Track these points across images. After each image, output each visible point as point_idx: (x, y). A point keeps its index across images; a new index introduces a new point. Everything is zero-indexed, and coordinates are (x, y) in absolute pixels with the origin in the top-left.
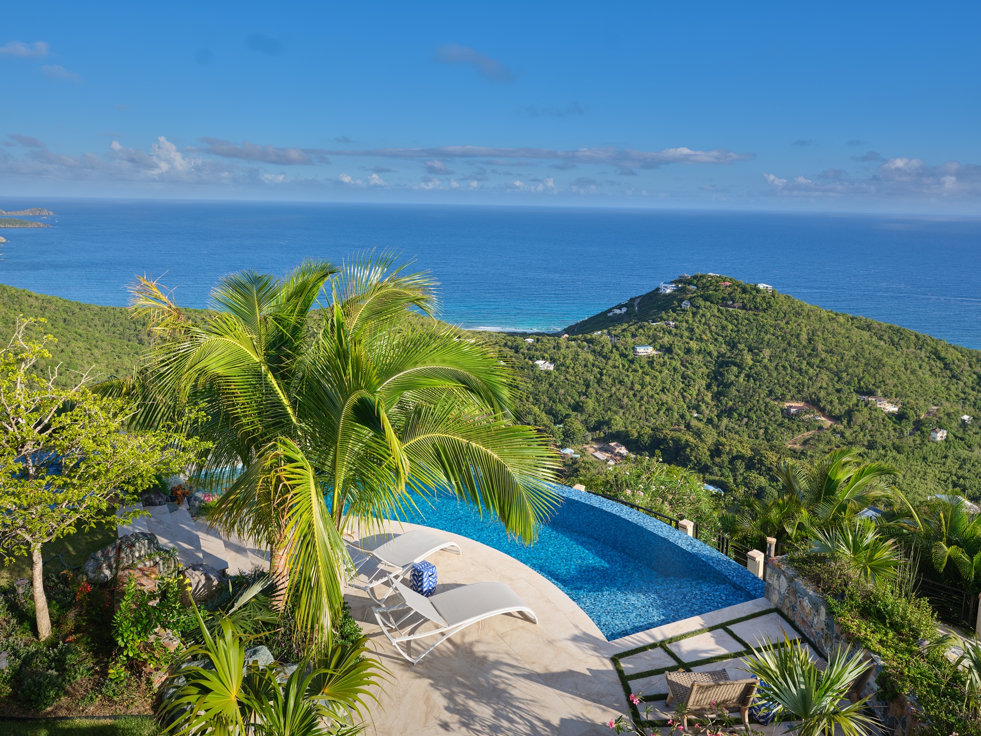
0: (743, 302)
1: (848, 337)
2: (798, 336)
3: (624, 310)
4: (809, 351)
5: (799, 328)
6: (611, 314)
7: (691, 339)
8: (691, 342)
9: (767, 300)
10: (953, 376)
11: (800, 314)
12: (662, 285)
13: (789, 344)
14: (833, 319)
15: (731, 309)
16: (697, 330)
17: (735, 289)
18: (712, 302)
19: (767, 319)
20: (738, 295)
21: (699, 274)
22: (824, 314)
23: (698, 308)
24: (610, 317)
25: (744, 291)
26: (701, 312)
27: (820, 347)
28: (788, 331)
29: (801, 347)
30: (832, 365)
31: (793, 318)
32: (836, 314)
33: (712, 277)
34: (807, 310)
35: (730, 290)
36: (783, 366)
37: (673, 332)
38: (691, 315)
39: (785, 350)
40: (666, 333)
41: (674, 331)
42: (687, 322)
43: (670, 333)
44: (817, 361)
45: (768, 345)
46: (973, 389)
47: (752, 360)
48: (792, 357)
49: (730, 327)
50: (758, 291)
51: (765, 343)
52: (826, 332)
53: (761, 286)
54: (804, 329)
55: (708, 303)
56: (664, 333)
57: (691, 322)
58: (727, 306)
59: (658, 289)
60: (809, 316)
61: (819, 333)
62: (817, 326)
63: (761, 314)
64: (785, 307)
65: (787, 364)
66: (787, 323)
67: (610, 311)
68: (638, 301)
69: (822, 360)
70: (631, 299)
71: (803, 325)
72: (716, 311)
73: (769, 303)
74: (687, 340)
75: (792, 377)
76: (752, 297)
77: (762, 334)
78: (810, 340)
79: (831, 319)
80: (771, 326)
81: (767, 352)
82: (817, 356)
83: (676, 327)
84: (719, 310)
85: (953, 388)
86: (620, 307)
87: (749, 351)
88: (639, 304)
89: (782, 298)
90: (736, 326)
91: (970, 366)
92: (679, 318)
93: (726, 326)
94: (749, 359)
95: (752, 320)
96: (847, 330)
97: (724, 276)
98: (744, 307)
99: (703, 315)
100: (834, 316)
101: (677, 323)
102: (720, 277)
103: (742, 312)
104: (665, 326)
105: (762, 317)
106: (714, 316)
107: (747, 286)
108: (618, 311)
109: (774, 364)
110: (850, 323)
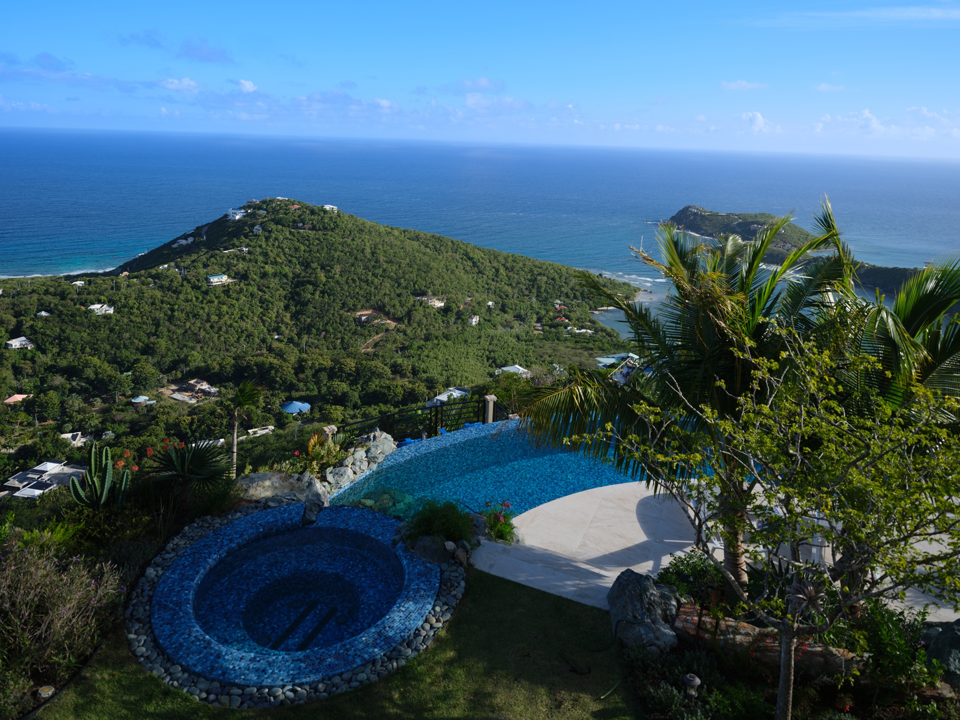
0: (312, 223)
1: (402, 248)
2: (363, 251)
3: (190, 240)
4: (373, 263)
5: (363, 243)
6: (175, 246)
7: (266, 263)
8: (267, 266)
9: (334, 220)
10: (480, 272)
11: (363, 231)
12: (231, 211)
13: (356, 258)
14: (390, 233)
15: (301, 231)
16: (271, 254)
17: (304, 212)
18: (283, 226)
19: (335, 238)
20: (307, 216)
21: (268, 198)
22: (382, 229)
23: (270, 232)
24: (176, 248)
25: (313, 212)
26: (273, 235)
27: (382, 258)
28: (354, 247)
29: (366, 260)
30: (392, 274)
31: (358, 235)
32: (392, 229)
33: (281, 201)
34: (368, 227)
35: (299, 212)
36: (353, 280)
37: (247, 258)
38: (264, 239)
39: (353, 265)
40: (240, 260)
41: (248, 256)
42: (260, 246)
43: (244, 259)
44: (380, 271)
45: (339, 261)
46: (493, 280)
47: (325, 277)
48: (360, 270)
49: (303, 248)
50: (325, 212)
51: (335, 260)
52: (385, 245)
53: (328, 207)
54: (368, 244)
55: (280, 227)
56: (238, 260)
57: (264, 246)
58: (298, 228)
59: (226, 216)
60: (370, 232)
61: (380, 247)
62: (378, 240)
63: (330, 233)
64: (350, 226)
65: (356, 278)
66: (353, 240)
67: (174, 242)
68: (206, 228)
69: (384, 270)
70: (198, 228)
71: (366, 240)
72: (288, 233)
73: (336, 222)
74: (262, 265)
75: (361, 288)
76: (320, 218)
77: (332, 252)
78: (373, 253)
79: (388, 233)
80: (339, 244)
81: (338, 269)
82: (379, 267)
83: (249, 252)
84: (290, 233)
85: (480, 281)
86: (185, 237)
87: (321, 269)
88: (206, 233)
89: (347, 218)
90: (308, 247)
91: (490, 262)
92: (252, 244)
93: (299, 247)
94: (322, 277)
95: (322, 240)
96: (402, 241)
97: (292, 200)
98: (313, 228)
99: (276, 239)
100: (390, 230)
101: (251, 249)
102: (288, 200)
103: (312, 233)
104: (238, 253)
105: (331, 236)
106: (287, 238)
107: (315, 208)
108: (184, 242)
109: (344, 279)
110: (403, 236)
